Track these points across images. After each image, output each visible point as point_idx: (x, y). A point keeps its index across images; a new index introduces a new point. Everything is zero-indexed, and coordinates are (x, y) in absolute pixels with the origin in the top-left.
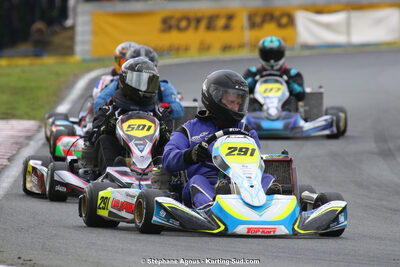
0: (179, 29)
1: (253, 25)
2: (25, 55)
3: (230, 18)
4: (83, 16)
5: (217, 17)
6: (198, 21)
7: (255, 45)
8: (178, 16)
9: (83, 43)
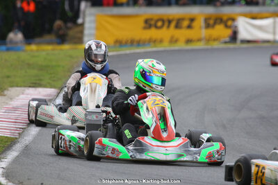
0: (156, 27)
1: (208, 26)
3: (192, 20)
4: (90, 17)
5: (183, 19)
6: (170, 22)
7: (209, 40)
8: (156, 18)
9: (90, 35)
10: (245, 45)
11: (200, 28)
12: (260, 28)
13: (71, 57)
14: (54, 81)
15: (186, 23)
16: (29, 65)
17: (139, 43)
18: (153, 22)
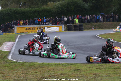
0: (28, 29)
2: (7, 33)
3: (35, 28)
4: (15, 28)
6: (31, 28)
9: (15, 31)
12: (49, 29)
15: (34, 29)
16: (7, 37)
17: (25, 33)
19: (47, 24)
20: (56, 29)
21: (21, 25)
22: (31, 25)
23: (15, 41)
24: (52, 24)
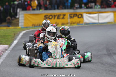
0: (49, 19)
3: (64, 15)
4: (22, 15)
5: (61, 15)
6: (55, 16)
7: (71, 23)
8: (49, 15)
9: (22, 22)
10: (86, 25)
11: (68, 18)
12: (92, 18)
13: (14, 32)
14: (7, 42)
15: (62, 17)
18: (48, 17)
19: (91, 8)
20: (107, 17)
21: (34, 10)
22: (55, 9)
23: (10, 45)
24: (101, 8)
